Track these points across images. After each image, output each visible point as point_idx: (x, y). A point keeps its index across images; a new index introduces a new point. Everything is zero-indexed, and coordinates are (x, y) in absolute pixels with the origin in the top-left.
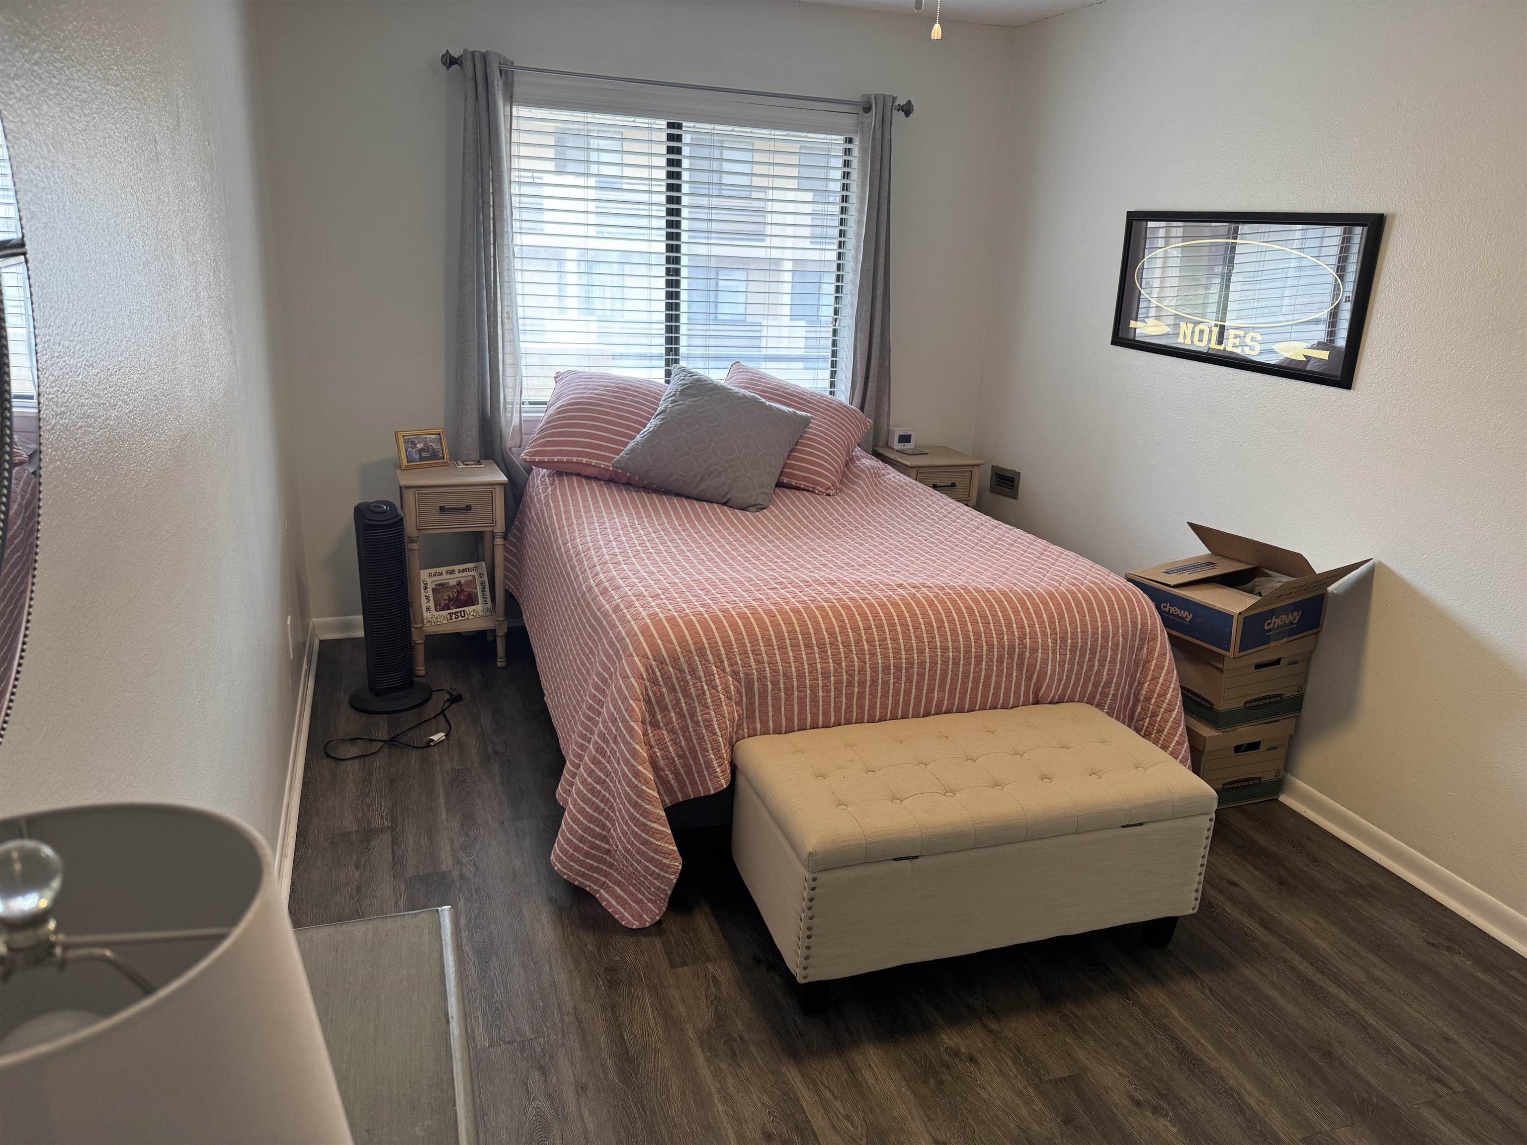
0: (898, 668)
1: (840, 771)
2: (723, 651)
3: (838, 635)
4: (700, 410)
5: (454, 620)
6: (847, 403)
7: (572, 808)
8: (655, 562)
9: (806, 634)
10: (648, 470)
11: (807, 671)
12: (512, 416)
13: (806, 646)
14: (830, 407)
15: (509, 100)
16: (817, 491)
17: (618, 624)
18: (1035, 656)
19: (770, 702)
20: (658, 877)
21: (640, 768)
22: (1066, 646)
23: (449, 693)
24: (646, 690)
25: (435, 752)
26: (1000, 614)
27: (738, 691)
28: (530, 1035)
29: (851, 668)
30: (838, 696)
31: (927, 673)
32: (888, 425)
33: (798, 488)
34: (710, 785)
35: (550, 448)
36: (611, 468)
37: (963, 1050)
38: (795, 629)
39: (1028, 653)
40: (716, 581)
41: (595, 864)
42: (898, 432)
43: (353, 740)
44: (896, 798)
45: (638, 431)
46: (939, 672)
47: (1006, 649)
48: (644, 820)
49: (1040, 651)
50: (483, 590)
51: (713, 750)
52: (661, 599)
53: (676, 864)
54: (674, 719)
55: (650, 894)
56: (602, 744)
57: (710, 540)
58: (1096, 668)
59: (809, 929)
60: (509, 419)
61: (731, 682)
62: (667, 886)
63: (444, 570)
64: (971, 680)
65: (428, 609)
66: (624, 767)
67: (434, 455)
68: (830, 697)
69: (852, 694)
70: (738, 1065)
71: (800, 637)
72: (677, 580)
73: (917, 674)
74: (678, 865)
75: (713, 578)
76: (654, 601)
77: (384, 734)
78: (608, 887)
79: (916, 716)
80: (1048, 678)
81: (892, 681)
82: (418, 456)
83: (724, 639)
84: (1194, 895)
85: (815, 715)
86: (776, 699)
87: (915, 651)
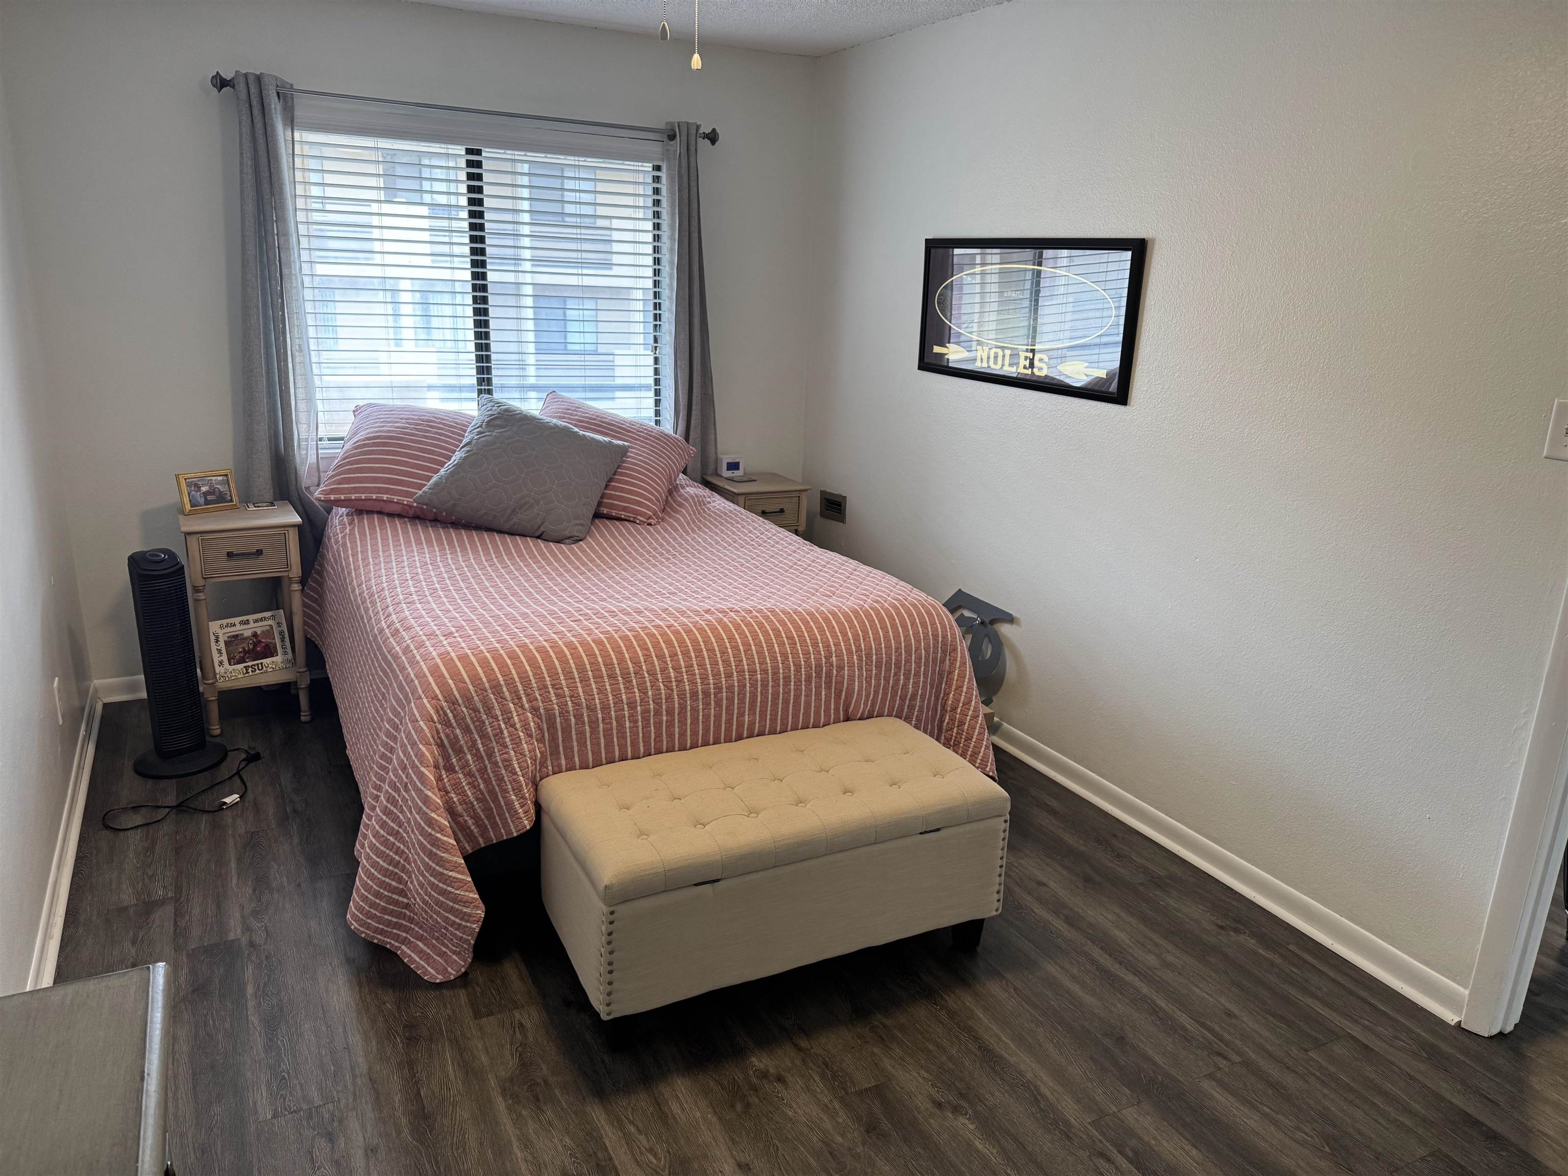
0: (706, 694)
1: (645, 801)
2: (520, 687)
3: (643, 664)
4: (509, 441)
5: (251, 674)
6: (671, 432)
7: (365, 863)
8: (452, 601)
9: (609, 665)
10: (454, 505)
11: (611, 702)
12: (307, 454)
13: (609, 677)
14: (650, 436)
15: (289, 123)
16: (638, 521)
17: (407, 666)
18: (841, 673)
19: (574, 737)
20: (459, 927)
21: (433, 815)
22: (872, 662)
23: (247, 752)
24: (438, 733)
25: (228, 817)
26: (806, 634)
27: (539, 728)
28: (318, 1101)
29: (658, 697)
30: (646, 726)
31: (736, 697)
32: (716, 453)
33: (619, 519)
34: (512, 827)
35: (347, 486)
36: (415, 504)
37: (772, 1071)
38: (597, 660)
39: (835, 671)
40: (517, 615)
41: (394, 920)
42: (726, 460)
43: (136, 808)
44: (699, 823)
45: (442, 464)
46: (748, 695)
47: (814, 668)
48: (441, 870)
49: (846, 668)
50: (283, 640)
51: (513, 790)
52: (455, 637)
53: (479, 912)
54: (471, 762)
55: (453, 945)
56: (393, 793)
57: (518, 575)
58: (902, 682)
59: (610, 964)
60: (304, 456)
61: (531, 719)
62: (469, 936)
63: (237, 620)
64: (781, 701)
65: (221, 663)
66: (416, 815)
67: (221, 498)
68: (637, 727)
69: (661, 723)
70: (539, 1108)
71: (603, 669)
72: (474, 617)
73: (727, 699)
74: (481, 913)
75: (514, 612)
76: (446, 639)
77: (171, 800)
78: (410, 942)
79: (728, 740)
80: (856, 694)
81: (701, 707)
82: (203, 499)
83: (522, 675)
84: (996, 896)
85: (623, 747)
86: (581, 734)
87: (723, 676)
